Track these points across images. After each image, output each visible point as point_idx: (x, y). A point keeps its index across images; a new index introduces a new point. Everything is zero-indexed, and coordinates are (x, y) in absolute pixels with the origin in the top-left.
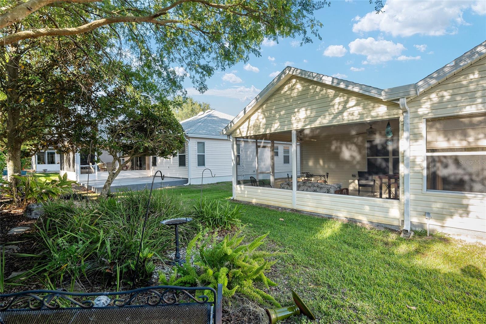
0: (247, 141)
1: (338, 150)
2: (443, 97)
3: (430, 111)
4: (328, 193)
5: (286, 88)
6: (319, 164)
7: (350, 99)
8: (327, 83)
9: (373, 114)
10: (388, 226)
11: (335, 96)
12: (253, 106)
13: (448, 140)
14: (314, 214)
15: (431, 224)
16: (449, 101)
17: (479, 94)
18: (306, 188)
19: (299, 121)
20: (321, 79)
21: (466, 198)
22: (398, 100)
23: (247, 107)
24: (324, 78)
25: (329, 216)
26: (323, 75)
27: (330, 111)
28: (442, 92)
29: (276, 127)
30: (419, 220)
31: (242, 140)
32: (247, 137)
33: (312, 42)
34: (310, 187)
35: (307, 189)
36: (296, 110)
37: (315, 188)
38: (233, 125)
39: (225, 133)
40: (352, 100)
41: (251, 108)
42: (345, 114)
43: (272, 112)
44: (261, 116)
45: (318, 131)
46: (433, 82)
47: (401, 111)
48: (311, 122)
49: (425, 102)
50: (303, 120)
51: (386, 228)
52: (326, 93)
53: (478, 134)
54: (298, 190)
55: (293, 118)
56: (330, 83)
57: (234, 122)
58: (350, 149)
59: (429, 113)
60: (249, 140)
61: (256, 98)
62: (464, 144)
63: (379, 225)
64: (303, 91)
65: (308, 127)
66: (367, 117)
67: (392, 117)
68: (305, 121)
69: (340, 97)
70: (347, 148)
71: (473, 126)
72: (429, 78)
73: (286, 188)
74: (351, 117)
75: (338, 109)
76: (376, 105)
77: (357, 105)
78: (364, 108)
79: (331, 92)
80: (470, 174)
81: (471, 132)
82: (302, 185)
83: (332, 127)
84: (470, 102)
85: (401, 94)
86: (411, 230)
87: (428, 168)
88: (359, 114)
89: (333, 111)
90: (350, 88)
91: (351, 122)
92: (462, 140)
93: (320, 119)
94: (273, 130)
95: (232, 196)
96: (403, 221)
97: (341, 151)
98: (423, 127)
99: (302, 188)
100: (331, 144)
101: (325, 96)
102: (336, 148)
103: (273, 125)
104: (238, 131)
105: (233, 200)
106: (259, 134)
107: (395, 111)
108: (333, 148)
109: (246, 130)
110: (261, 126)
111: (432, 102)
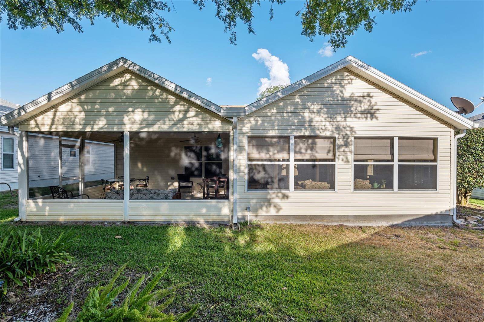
0: (51, 138)
1: (178, 157)
2: (257, 121)
3: (250, 130)
4: (166, 199)
5: (117, 82)
6: (138, 167)
7: (190, 109)
8: (170, 88)
9: (210, 126)
10: (220, 223)
11: (176, 103)
12: (64, 93)
13: (259, 153)
14: (151, 223)
15: (250, 216)
16: (261, 125)
17: (276, 123)
18: (140, 195)
19: (133, 122)
20: (163, 83)
21: (269, 194)
22: (232, 118)
23: (54, 93)
24: (166, 82)
25: (168, 223)
26: (166, 80)
27: (170, 117)
28: (257, 117)
29: (100, 125)
30: (242, 214)
31: (41, 135)
32: (50, 133)
33: (160, 42)
34: (145, 194)
35: (142, 197)
36: (130, 109)
37: (151, 195)
38: (23, 113)
39: (4, 122)
40: (193, 110)
41: (61, 94)
42: (185, 122)
43: (95, 105)
44: (77, 109)
45: (156, 136)
46: (254, 109)
47: (231, 127)
48: (149, 125)
49: (247, 123)
50: (139, 122)
51: (220, 225)
52: (166, 98)
53: (274, 150)
54: (130, 199)
55: (126, 118)
56: (173, 90)
57: (26, 108)
58: (189, 157)
59: (249, 132)
60: (54, 137)
61: (71, 83)
62: (268, 156)
63: (214, 223)
64: (139, 89)
65: (146, 130)
66: (205, 128)
67: (225, 131)
68: (141, 124)
69: (181, 105)
70: (186, 155)
71: (272, 145)
72: (252, 106)
73: (113, 198)
74: (191, 127)
75: (178, 116)
76: (213, 119)
77: (196, 116)
78: (203, 120)
79: (172, 99)
80: (272, 178)
81: (271, 149)
82: (136, 192)
83: (172, 134)
84: (272, 128)
85: (235, 114)
86: (238, 223)
87: (249, 173)
88: (198, 124)
89: (173, 117)
90: (192, 99)
91: (190, 130)
92: (266, 153)
93: (159, 123)
94: (96, 128)
95: (18, 215)
96: (232, 216)
97: (180, 158)
98: (245, 141)
99: (135, 196)
100: (170, 151)
101: (165, 100)
102: (176, 154)
103: (97, 122)
104: (32, 123)
105: (21, 222)
106: (73, 130)
107: (227, 127)
108: (172, 154)
109: (49, 122)
110: (77, 120)
111: (251, 124)
